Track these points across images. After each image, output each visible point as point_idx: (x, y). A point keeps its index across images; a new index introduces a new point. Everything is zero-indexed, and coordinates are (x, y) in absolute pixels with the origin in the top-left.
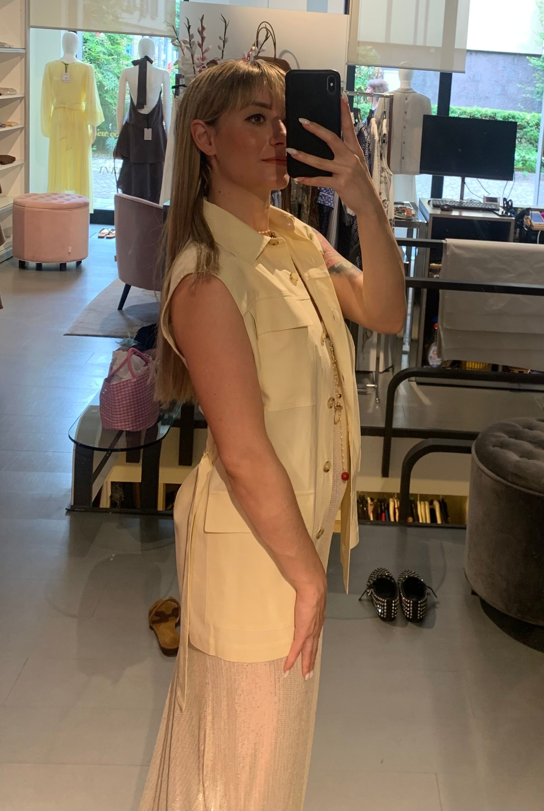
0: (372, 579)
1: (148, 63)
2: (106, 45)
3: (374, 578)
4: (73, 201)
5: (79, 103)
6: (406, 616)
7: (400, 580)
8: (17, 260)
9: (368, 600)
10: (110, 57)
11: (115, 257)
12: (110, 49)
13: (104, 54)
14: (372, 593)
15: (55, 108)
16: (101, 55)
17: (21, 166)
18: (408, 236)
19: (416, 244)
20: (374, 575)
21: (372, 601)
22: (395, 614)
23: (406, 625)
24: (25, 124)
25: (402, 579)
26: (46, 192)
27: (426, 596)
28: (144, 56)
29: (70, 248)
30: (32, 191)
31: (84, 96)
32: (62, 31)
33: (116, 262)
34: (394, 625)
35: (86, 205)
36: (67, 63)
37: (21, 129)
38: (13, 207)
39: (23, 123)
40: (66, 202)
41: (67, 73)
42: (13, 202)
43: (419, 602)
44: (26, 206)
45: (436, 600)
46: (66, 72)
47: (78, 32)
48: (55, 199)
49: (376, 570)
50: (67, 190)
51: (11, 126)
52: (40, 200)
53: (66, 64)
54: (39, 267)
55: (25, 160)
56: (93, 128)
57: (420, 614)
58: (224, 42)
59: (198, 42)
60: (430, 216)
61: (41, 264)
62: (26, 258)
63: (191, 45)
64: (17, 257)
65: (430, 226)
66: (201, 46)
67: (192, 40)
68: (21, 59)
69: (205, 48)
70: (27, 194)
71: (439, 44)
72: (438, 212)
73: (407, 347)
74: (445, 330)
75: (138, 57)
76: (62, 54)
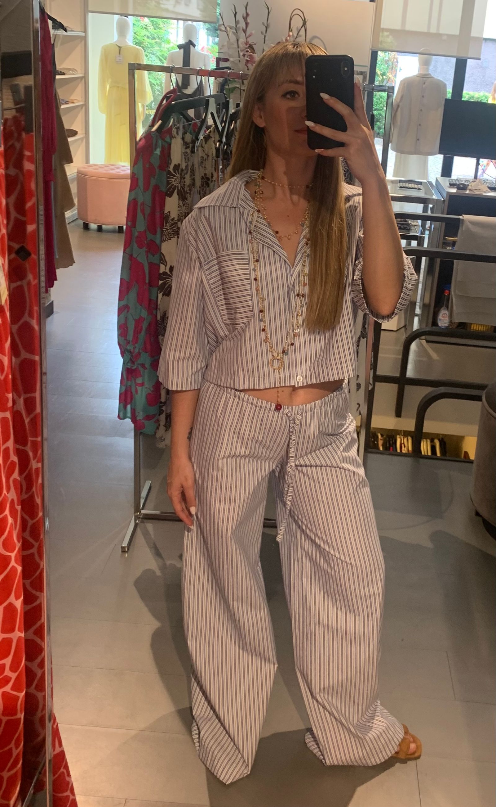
2: (149, 30)
8: (81, 222)
10: (153, 41)
12: (153, 33)
13: (148, 37)
15: (110, 87)
16: (145, 38)
17: (82, 139)
19: (431, 218)
24: (85, 101)
26: (103, 163)
30: (91, 162)
36: (120, 46)
37: (81, 106)
38: (78, 175)
39: (83, 100)
40: (123, 173)
42: (76, 171)
44: (89, 175)
46: (120, 54)
48: (113, 169)
50: (121, 161)
51: (73, 103)
52: (102, 171)
53: (119, 47)
54: (100, 229)
55: (86, 134)
56: (144, 106)
58: (266, 28)
59: (243, 27)
60: (447, 194)
61: (101, 226)
62: (89, 220)
63: (236, 30)
64: (82, 219)
65: (447, 203)
66: (245, 31)
67: (238, 26)
68: (81, 41)
69: (248, 33)
70: (88, 164)
71: (457, 32)
72: (454, 190)
73: (418, 311)
74: (457, 296)
75: (182, 41)
76: (115, 37)
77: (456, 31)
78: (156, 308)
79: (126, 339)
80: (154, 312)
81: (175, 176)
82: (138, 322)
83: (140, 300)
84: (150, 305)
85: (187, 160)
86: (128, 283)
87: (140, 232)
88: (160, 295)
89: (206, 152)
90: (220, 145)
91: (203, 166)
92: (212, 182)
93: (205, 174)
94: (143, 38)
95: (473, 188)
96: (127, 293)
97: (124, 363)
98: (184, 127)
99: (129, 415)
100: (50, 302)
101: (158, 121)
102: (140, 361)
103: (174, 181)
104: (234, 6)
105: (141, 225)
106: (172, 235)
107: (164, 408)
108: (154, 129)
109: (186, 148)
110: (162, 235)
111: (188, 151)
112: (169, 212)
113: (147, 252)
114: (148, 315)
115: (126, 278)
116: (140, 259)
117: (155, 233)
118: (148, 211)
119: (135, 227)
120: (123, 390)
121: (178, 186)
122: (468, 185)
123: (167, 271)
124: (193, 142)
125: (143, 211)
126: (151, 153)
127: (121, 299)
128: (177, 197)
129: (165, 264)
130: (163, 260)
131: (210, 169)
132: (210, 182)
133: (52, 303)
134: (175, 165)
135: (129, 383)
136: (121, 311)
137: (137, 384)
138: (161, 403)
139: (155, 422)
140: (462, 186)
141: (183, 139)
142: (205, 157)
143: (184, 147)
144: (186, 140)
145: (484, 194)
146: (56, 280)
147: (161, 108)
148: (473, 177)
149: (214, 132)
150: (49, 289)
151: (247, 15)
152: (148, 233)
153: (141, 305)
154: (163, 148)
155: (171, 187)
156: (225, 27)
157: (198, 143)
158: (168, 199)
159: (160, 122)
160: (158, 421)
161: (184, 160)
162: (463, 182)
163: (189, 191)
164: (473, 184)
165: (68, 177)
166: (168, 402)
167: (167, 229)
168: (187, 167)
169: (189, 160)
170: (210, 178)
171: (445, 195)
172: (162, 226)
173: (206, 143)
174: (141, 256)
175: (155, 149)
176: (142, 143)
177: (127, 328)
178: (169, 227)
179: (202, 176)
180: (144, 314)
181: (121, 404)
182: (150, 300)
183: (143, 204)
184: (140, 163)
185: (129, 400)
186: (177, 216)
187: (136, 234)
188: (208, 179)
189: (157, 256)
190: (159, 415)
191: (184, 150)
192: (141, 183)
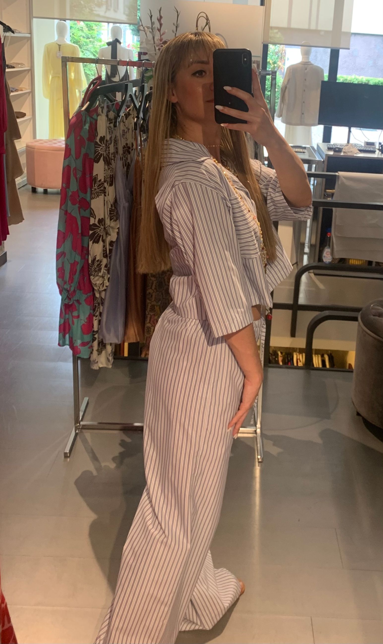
2: (84, 31)
5: (70, 74)
8: (30, 187)
10: (88, 40)
12: (87, 34)
13: (84, 37)
15: (52, 78)
16: (82, 38)
17: (29, 120)
19: (314, 175)
24: (32, 89)
30: (38, 137)
31: (73, 69)
36: (60, 44)
37: (29, 93)
38: (26, 149)
39: (30, 87)
40: (63, 146)
41: (60, 52)
42: (25, 145)
44: (36, 148)
46: (59, 50)
50: (63, 137)
51: (22, 90)
52: (45, 144)
53: (59, 45)
54: (45, 192)
55: (33, 115)
58: (177, 27)
59: (157, 27)
60: (326, 156)
61: (47, 189)
62: (36, 185)
63: (152, 29)
64: (30, 184)
65: (326, 163)
66: (159, 30)
67: (153, 26)
68: (28, 41)
69: (162, 32)
70: (35, 140)
71: (330, 28)
72: (331, 153)
73: (307, 250)
74: (337, 237)
75: (110, 39)
76: (56, 38)
78: (88, 254)
79: (63, 280)
80: (86, 257)
81: (101, 146)
82: (73, 265)
83: (74, 247)
84: (82, 251)
85: (111, 133)
86: (64, 233)
87: (73, 192)
88: (91, 243)
89: (127, 126)
90: (137, 120)
91: (125, 137)
92: (132, 150)
93: (127, 144)
94: (80, 38)
95: (346, 151)
96: (64, 242)
97: (62, 300)
98: (108, 107)
99: (67, 342)
100: (4, 253)
101: (87, 103)
102: (75, 298)
103: (101, 150)
104: (150, 10)
105: (74, 186)
106: (100, 193)
107: (96, 336)
108: (83, 109)
109: (110, 124)
110: (91, 194)
111: (112, 125)
112: (97, 175)
113: (79, 208)
114: (82, 259)
115: (63, 230)
116: (73, 214)
117: (86, 193)
118: (79, 175)
119: (69, 188)
120: (62, 321)
121: (104, 154)
122: (342, 149)
123: (96, 223)
124: (116, 118)
125: (75, 175)
126: (81, 128)
127: (58, 247)
128: (104, 163)
129: (94, 217)
130: (92, 214)
131: (130, 140)
132: (130, 150)
133: (6, 253)
134: (101, 137)
135: (67, 316)
136: (59, 256)
137: (73, 317)
138: (94, 331)
139: (89, 348)
140: (338, 150)
141: (107, 116)
142: (126, 130)
143: (108, 122)
144: (109, 117)
145: (355, 155)
146: (8, 234)
147: (89, 92)
148: (346, 142)
149: (133, 110)
150: (2, 242)
151: (161, 17)
152: (80, 192)
153: (75, 251)
154: (91, 124)
155: (98, 154)
156: (144, 28)
157: (119, 120)
158: (95, 165)
159: (88, 103)
160: (92, 347)
161: (108, 132)
162: (339, 147)
163: (113, 158)
164: (346, 147)
165: (18, 151)
166: (99, 331)
167: (95, 189)
168: (111, 138)
169: (112, 133)
170: (131, 147)
171: (324, 157)
172: (91, 187)
173: (126, 119)
174: (74, 211)
175: (85, 125)
176: (73, 121)
177: (64, 270)
178: (97, 187)
179: (124, 146)
180: (78, 258)
181: (61, 334)
182: (83, 247)
183: (75, 169)
184: (72, 136)
185: (67, 330)
186: (104, 178)
187: (70, 193)
188: (129, 148)
189: (88, 211)
190: (93, 342)
191: (108, 125)
192: (73, 152)
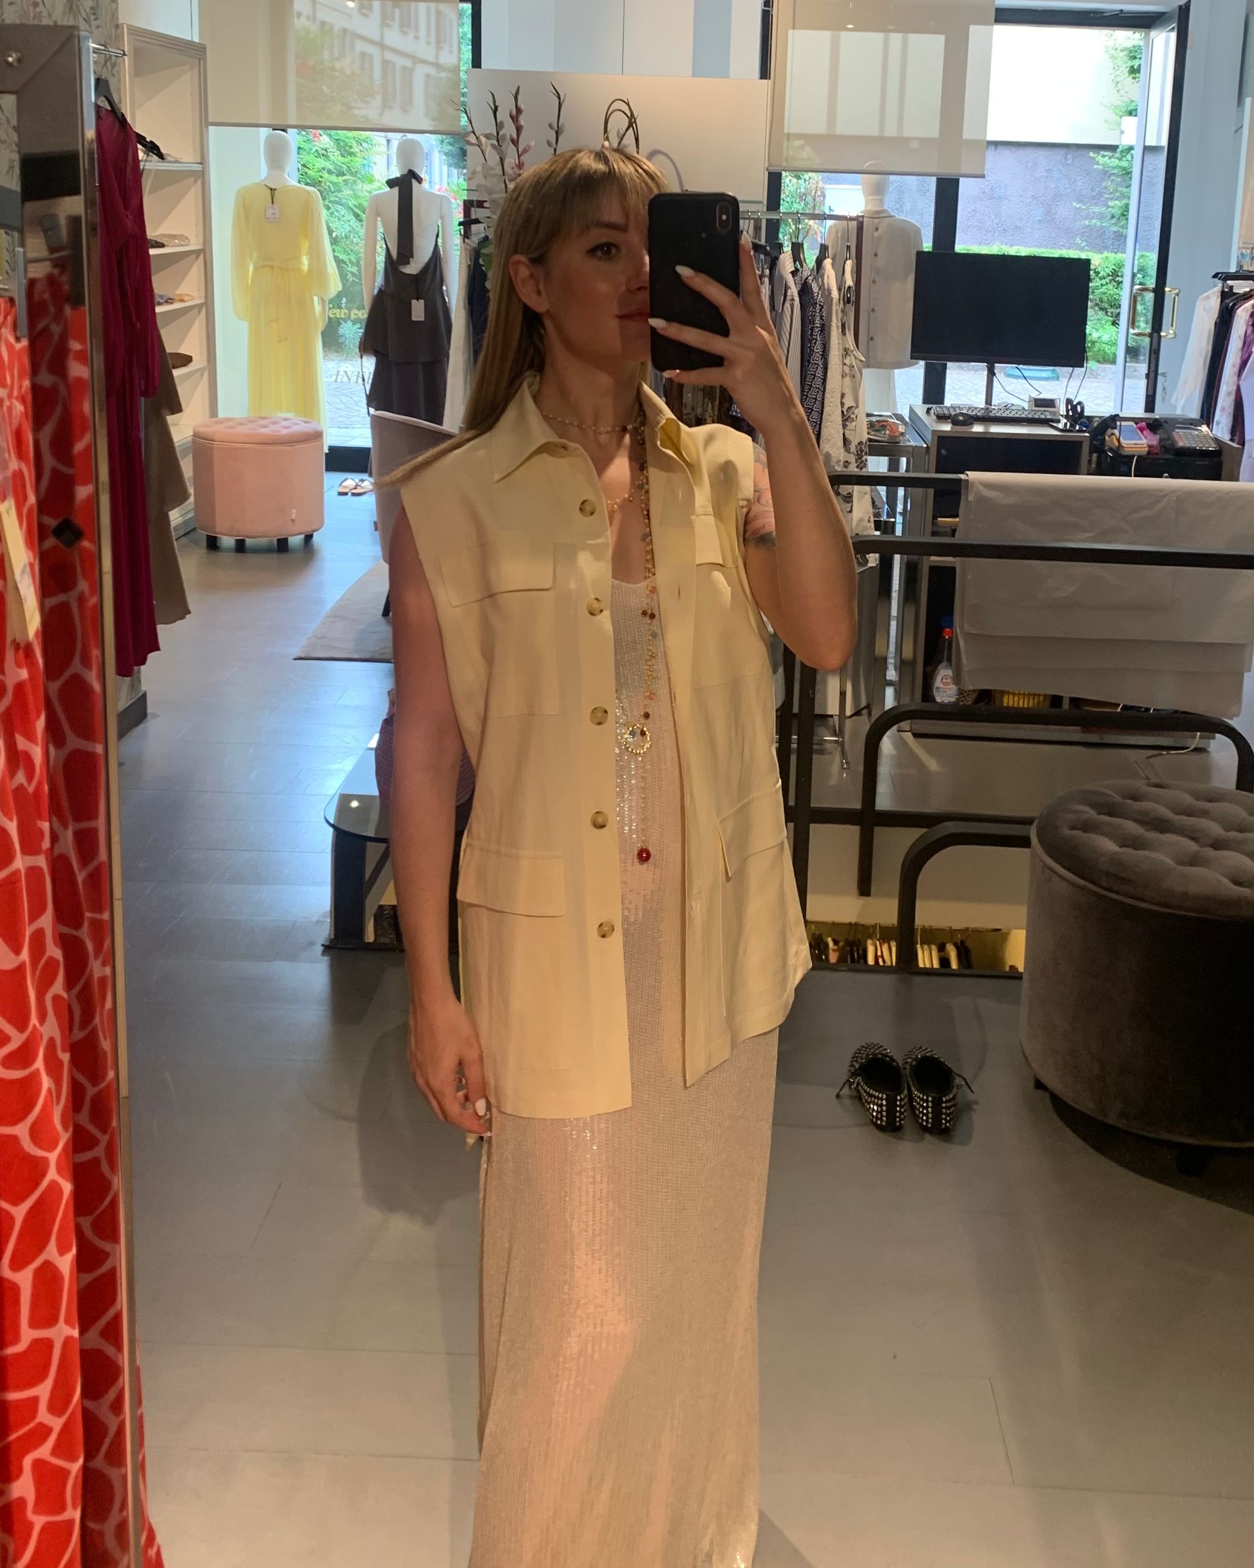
0: (856, 1061)
1: (414, 182)
2: (332, 158)
3: (862, 1059)
4: (295, 429)
5: (298, 258)
6: (921, 1124)
7: (907, 1063)
8: (202, 534)
9: (851, 1097)
10: (341, 179)
11: (375, 523)
12: (340, 164)
13: (330, 172)
14: (858, 1084)
15: (256, 269)
16: (325, 174)
17: (201, 371)
18: (889, 470)
19: (906, 482)
20: (860, 1053)
21: (860, 1098)
22: (901, 1120)
23: (923, 1138)
24: (206, 297)
25: (909, 1060)
26: (246, 415)
27: (955, 1090)
28: (407, 170)
29: (294, 511)
30: (222, 414)
31: (305, 245)
32: (261, 129)
33: (377, 532)
34: (901, 1139)
35: (318, 436)
36: (273, 187)
37: (199, 307)
38: (193, 441)
39: (203, 294)
40: (284, 432)
41: (275, 205)
42: (192, 434)
43: (944, 1099)
44: (217, 439)
45: (971, 1097)
46: (273, 202)
47: (289, 130)
48: (264, 427)
49: (862, 1047)
50: (282, 411)
51: (181, 301)
52: (241, 430)
53: (271, 189)
54: (240, 546)
55: (209, 361)
56: (323, 301)
57: (945, 1119)
58: (557, 132)
59: (511, 135)
60: (933, 435)
61: (243, 541)
62: (217, 530)
63: (498, 141)
64: (202, 529)
65: (933, 453)
66: (515, 142)
67: (501, 133)
68: (195, 181)
69: (522, 145)
70: (214, 419)
72: (947, 427)
73: (892, 674)
74: (968, 636)
75: (396, 173)
76: (264, 172)
77: (933, 131)
94: (320, 174)
100: (140, 694)
104: (492, 93)
122: (975, 416)
133: (144, 695)
140: (962, 419)
148: (982, 400)
150: (136, 668)
151: (519, 111)
156: (477, 138)
162: (965, 411)
171: (929, 437)
